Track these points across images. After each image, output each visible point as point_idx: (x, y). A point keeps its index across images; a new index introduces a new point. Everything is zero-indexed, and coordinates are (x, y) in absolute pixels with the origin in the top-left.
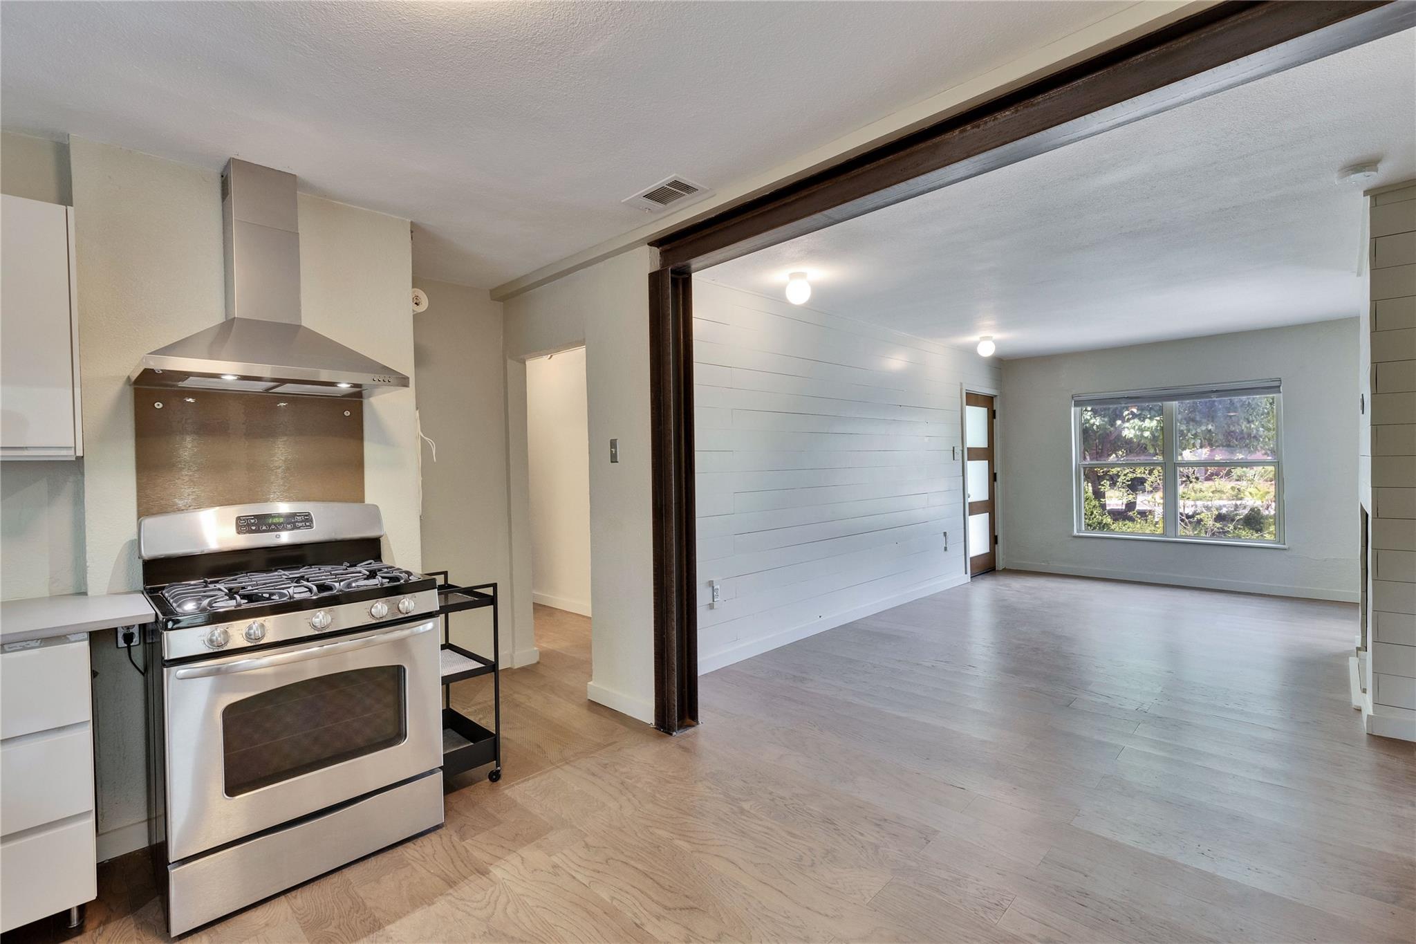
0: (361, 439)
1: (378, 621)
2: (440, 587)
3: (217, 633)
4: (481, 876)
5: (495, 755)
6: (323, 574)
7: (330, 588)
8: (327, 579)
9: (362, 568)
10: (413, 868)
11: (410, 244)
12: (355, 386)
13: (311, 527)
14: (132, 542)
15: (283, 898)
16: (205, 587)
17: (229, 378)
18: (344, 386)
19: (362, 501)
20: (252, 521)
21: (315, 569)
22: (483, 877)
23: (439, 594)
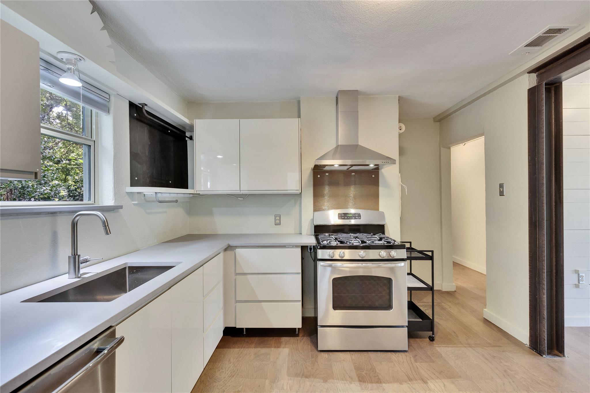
0: (378, 186)
1: (382, 258)
2: (408, 248)
3: (331, 253)
4: (424, 383)
5: (432, 330)
6: (363, 236)
7: (365, 242)
8: (365, 239)
9: (377, 236)
10: (394, 364)
11: (398, 106)
12: (376, 165)
13: (360, 218)
14: (312, 219)
15: (349, 353)
16: (329, 236)
17: (336, 166)
18: (372, 166)
19: (378, 210)
20: (343, 215)
21: (361, 234)
22: (425, 384)
23: (407, 251)
